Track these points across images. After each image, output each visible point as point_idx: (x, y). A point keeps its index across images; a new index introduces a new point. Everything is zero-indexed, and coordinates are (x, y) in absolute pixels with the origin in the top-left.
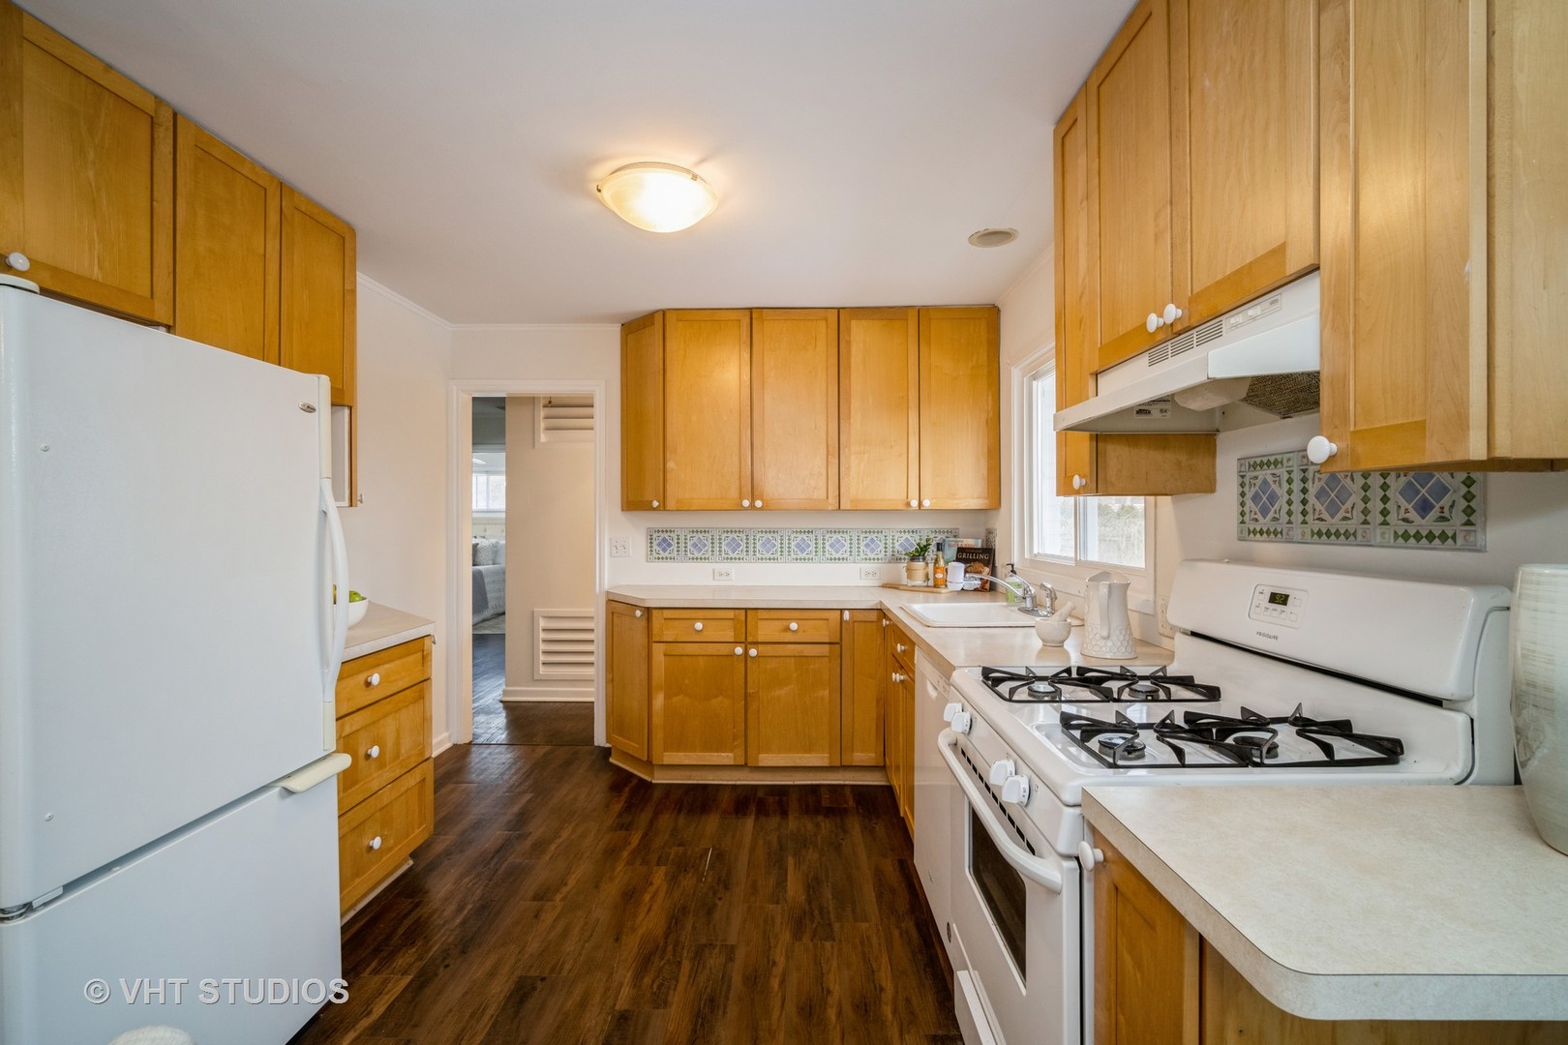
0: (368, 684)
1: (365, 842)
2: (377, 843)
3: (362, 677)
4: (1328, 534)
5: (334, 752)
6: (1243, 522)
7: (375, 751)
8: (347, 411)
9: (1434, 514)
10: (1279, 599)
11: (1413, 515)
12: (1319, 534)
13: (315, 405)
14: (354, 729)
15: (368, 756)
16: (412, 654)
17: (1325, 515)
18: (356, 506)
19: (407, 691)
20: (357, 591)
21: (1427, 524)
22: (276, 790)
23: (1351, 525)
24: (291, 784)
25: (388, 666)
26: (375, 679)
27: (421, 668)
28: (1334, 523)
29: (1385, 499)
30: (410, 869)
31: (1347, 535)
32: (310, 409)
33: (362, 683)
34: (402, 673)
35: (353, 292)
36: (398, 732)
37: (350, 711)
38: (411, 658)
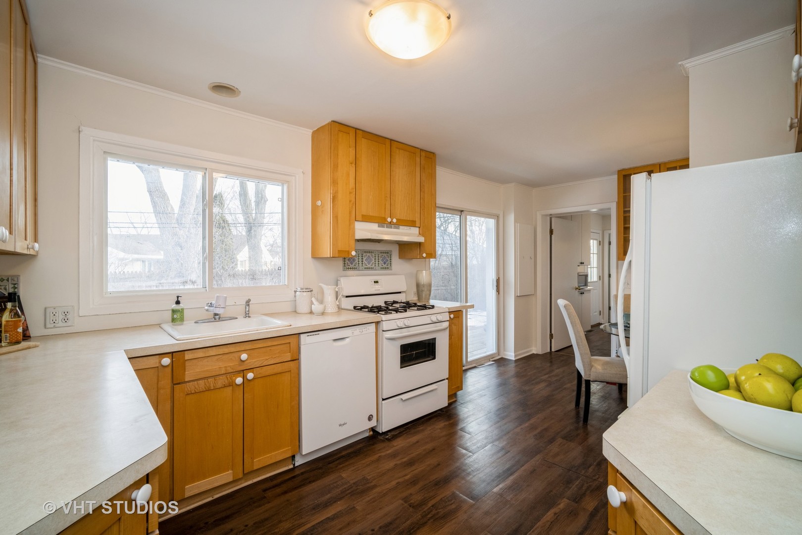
4: (368, 268)
6: (345, 266)
9: (386, 264)
10: (376, 282)
11: (383, 264)
12: (366, 268)
17: (367, 264)
21: (385, 266)
23: (373, 266)
28: (369, 266)
29: (379, 261)
31: (372, 268)
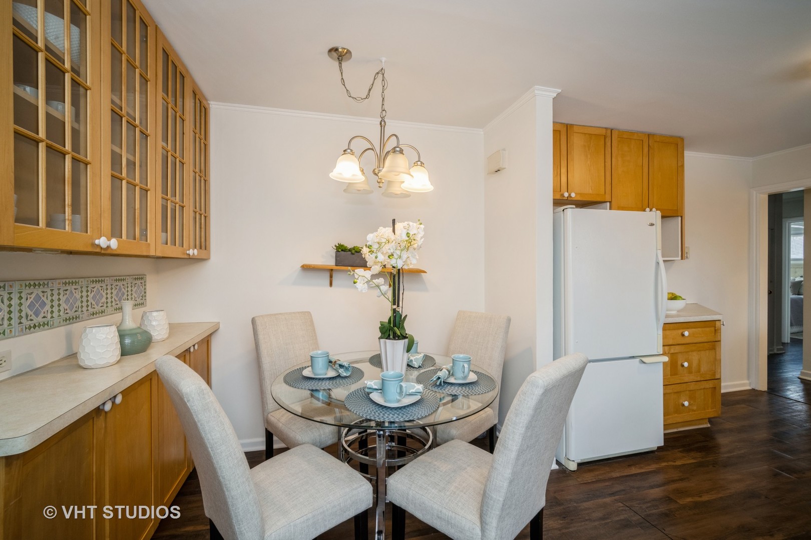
0: (683, 335)
1: (681, 401)
2: (686, 404)
3: (680, 331)
5: (662, 354)
7: (686, 364)
8: (680, 218)
13: (654, 223)
14: (675, 352)
15: (683, 366)
16: (708, 327)
18: (684, 259)
19: (705, 344)
20: (680, 295)
22: (638, 360)
24: (644, 359)
25: (694, 330)
26: (686, 333)
27: (713, 335)
30: (708, 428)
32: (652, 225)
33: (680, 334)
34: (703, 336)
35: (683, 166)
36: (699, 361)
37: (674, 343)
38: (708, 329)
